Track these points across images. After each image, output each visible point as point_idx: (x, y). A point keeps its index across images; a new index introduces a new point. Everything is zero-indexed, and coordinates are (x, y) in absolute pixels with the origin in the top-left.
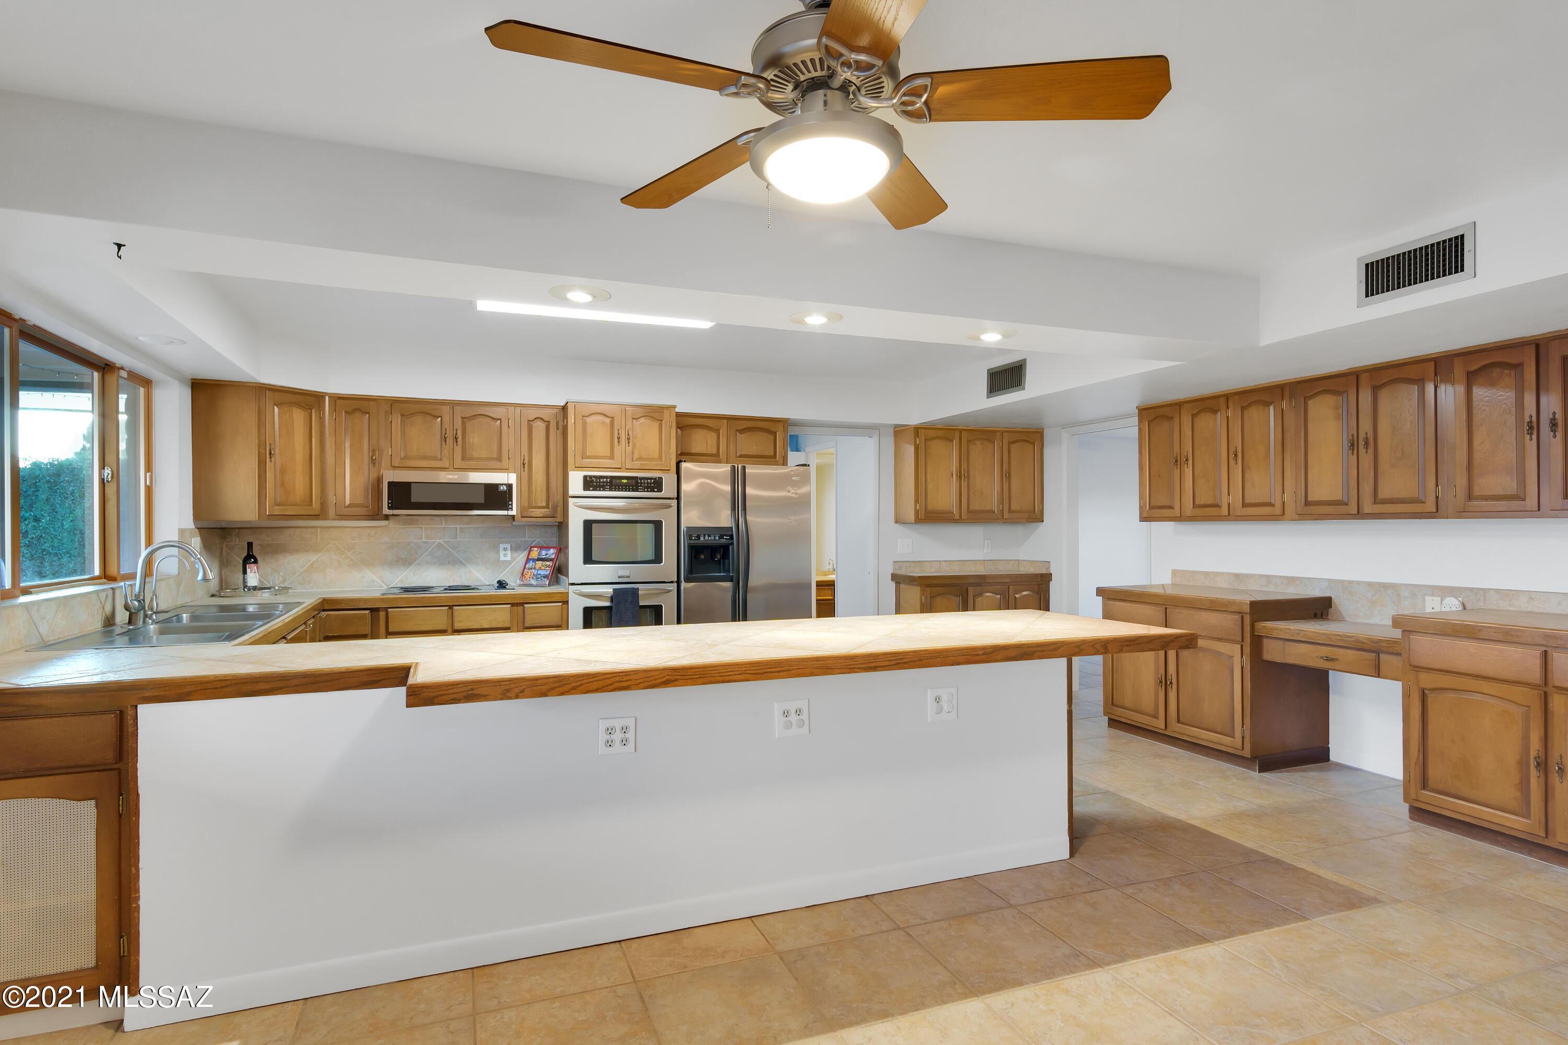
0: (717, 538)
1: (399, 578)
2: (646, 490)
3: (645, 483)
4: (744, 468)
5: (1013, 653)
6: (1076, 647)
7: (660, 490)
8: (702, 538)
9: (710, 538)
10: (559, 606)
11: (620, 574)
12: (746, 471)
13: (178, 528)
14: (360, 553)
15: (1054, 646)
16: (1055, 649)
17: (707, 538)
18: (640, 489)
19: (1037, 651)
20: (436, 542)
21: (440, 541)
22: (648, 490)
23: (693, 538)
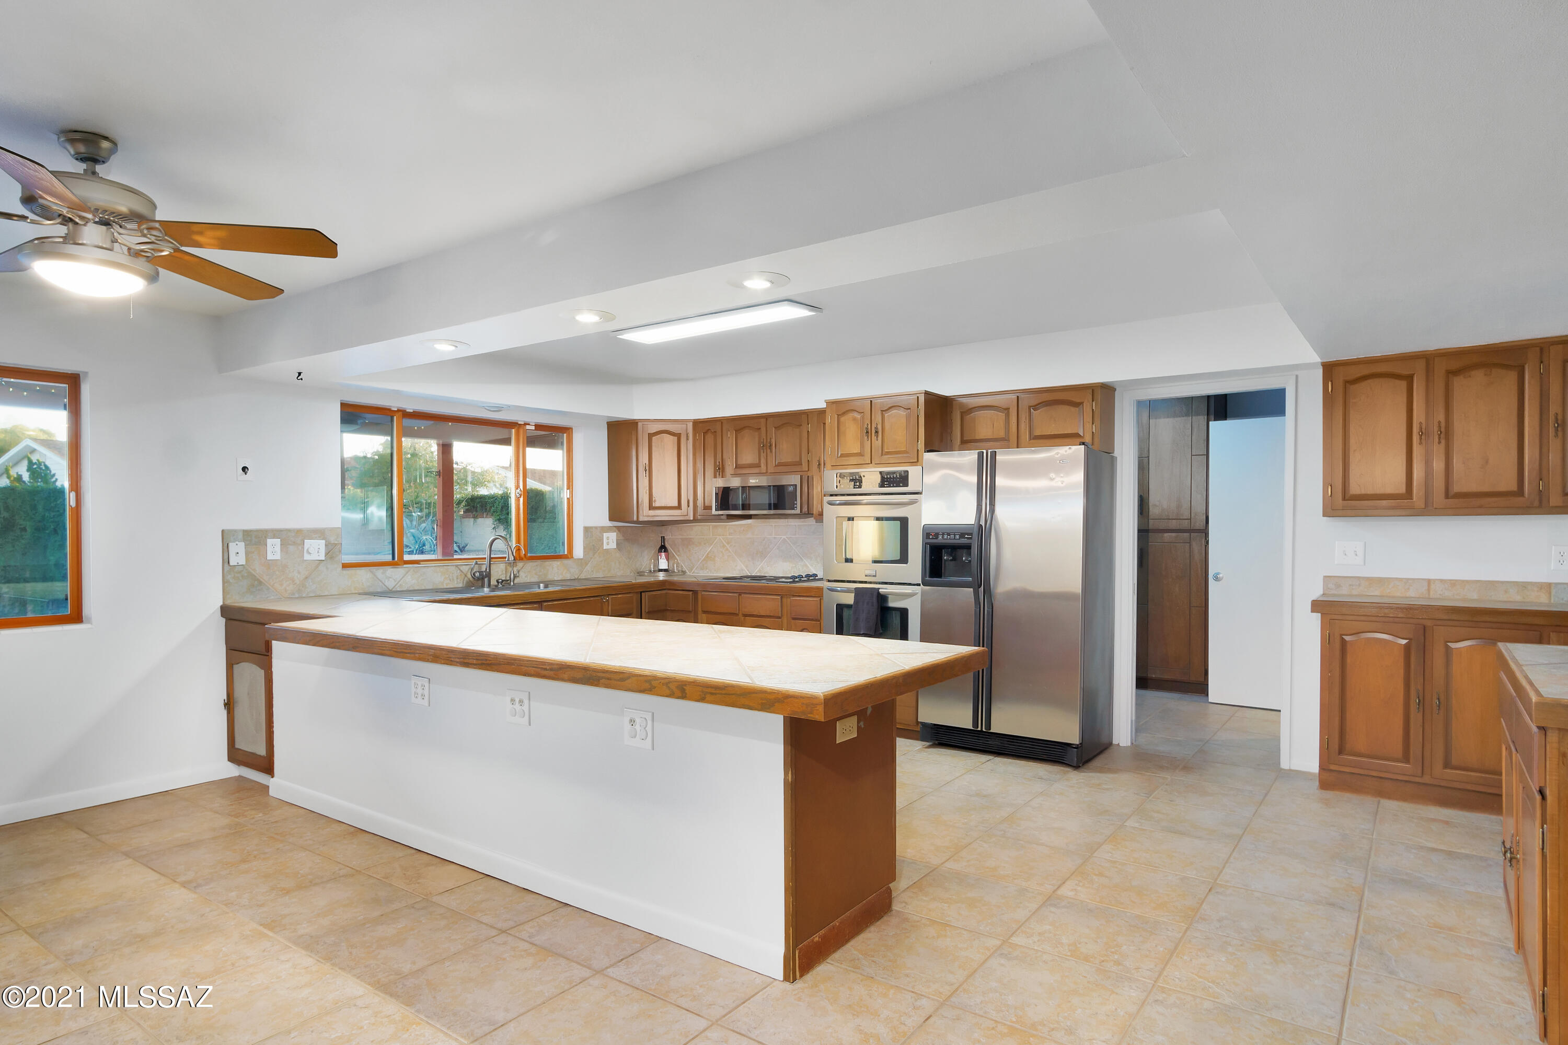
0: (957, 537)
1: (758, 569)
2: (892, 485)
3: (890, 477)
4: (994, 454)
5: (579, 675)
6: (646, 681)
7: (906, 485)
8: (940, 537)
9: (949, 537)
10: (817, 601)
11: (868, 572)
12: (997, 457)
13: (583, 526)
14: (735, 546)
15: (621, 676)
16: (623, 680)
17: (945, 537)
18: (886, 484)
19: (603, 678)
20: (781, 538)
21: (785, 537)
22: (893, 485)
23: (931, 537)
